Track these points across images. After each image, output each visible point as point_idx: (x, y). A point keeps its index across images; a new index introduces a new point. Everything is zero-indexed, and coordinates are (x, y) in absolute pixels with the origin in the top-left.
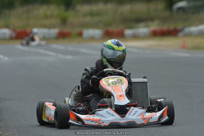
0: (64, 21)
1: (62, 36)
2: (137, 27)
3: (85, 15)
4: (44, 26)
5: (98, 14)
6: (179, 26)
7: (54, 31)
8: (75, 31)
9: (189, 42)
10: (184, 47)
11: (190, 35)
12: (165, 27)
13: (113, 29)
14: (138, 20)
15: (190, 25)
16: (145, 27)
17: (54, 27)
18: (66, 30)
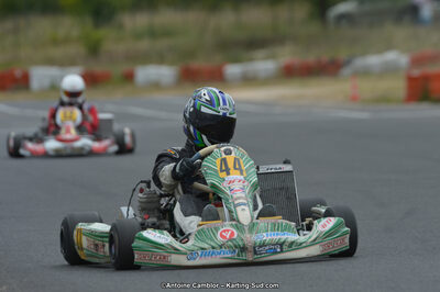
0: (94, 50)
2: (251, 60)
4: (51, 62)
5: (167, 33)
6: (342, 55)
8: (118, 69)
9: (367, 87)
10: (354, 98)
11: (366, 73)
12: (311, 58)
13: (199, 63)
14: (253, 44)
15: (365, 53)
16: (268, 58)
18: (98, 68)
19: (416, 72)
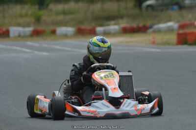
0: (38, 20)
1: (36, 33)
2: (108, 25)
3: (58, 14)
4: (19, 25)
5: (71, 13)
6: (149, 24)
7: (29, 30)
8: (49, 29)
9: (159, 38)
10: (154, 43)
11: (159, 31)
12: (135, 25)
14: (109, 18)
15: (159, 23)
16: (115, 24)
17: (28, 25)
18: (40, 28)
19: (181, 32)
